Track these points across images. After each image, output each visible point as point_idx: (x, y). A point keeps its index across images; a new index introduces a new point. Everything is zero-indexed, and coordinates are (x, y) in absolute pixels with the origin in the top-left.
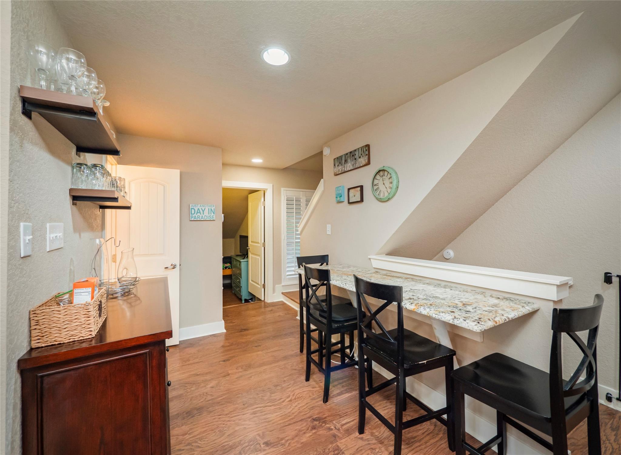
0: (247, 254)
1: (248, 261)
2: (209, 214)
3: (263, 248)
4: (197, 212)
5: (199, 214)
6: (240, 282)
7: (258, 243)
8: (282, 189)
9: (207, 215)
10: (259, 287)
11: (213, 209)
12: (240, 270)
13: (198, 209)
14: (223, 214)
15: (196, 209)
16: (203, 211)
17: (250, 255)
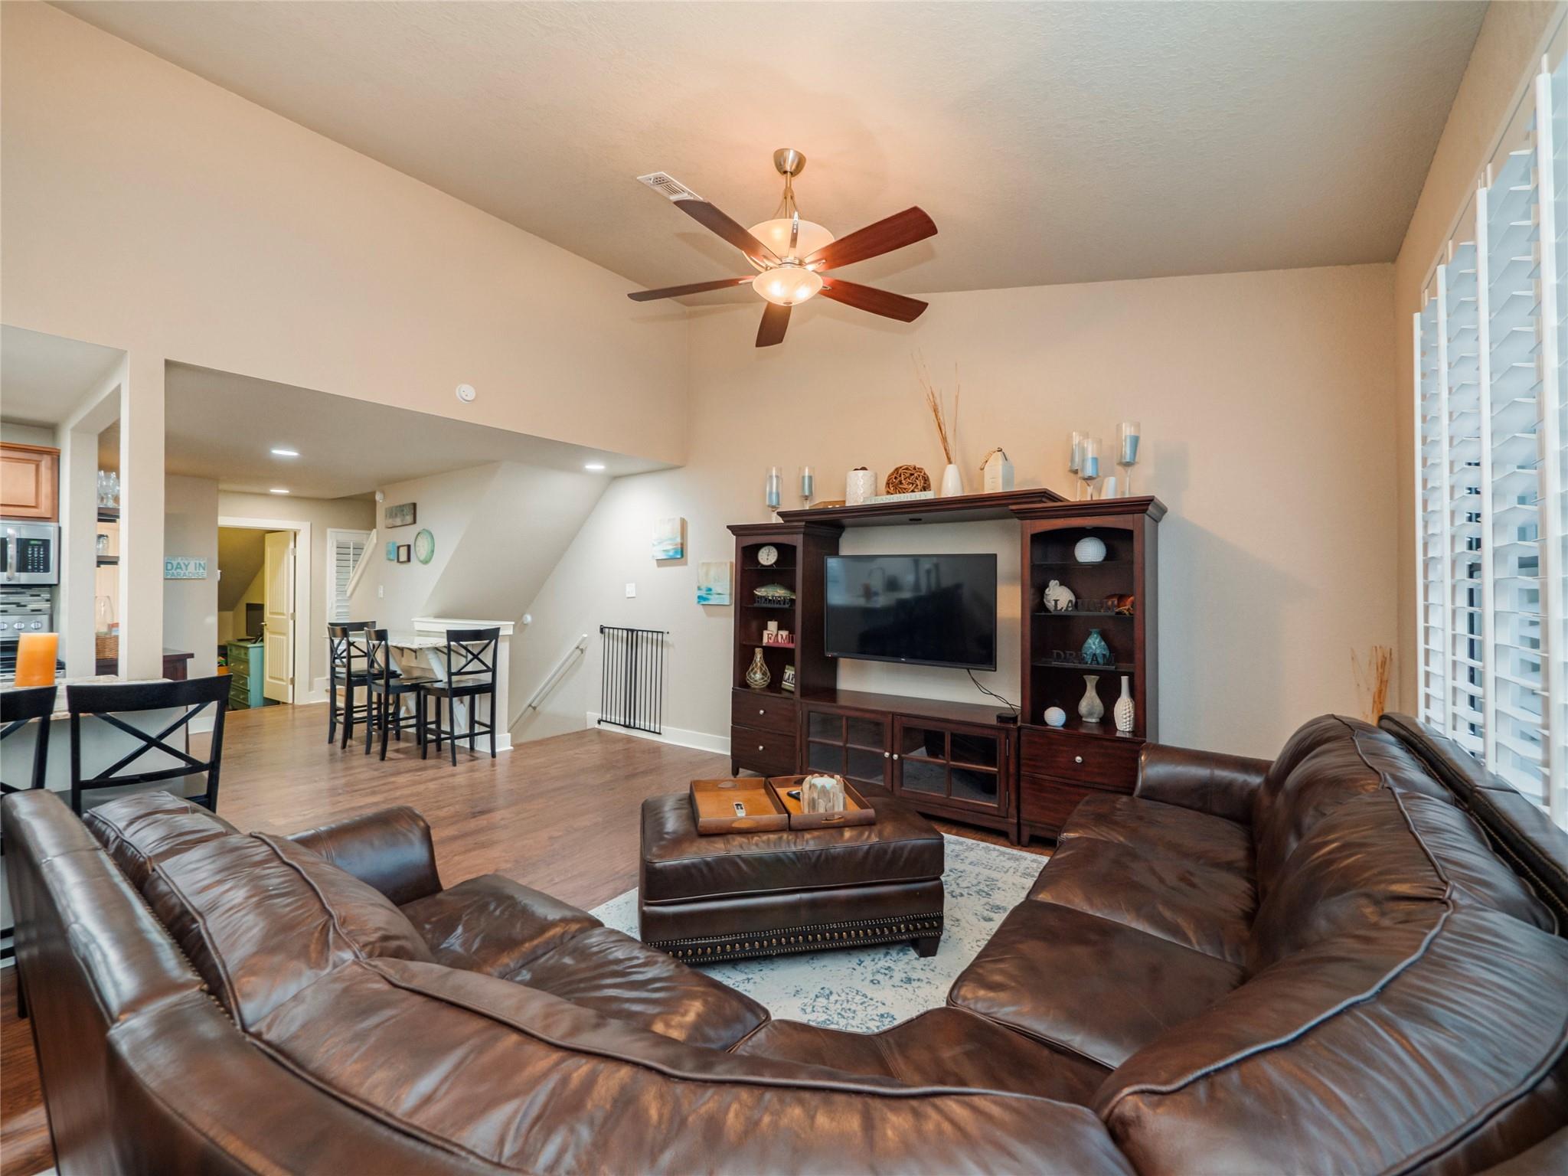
0: (262, 635)
1: (263, 647)
2: (196, 569)
3: (292, 622)
4: (177, 568)
5: (178, 570)
6: (246, 684)
7: (283, 614)
8: (329, 530)
9: (194, 571)
10: (284, 683)
11: (202, 563)
12: (247, 662)
13: (178, 564)
14: (219, 569)
15: (175, 563)
16: (187, 566)
17: (267, 635)
